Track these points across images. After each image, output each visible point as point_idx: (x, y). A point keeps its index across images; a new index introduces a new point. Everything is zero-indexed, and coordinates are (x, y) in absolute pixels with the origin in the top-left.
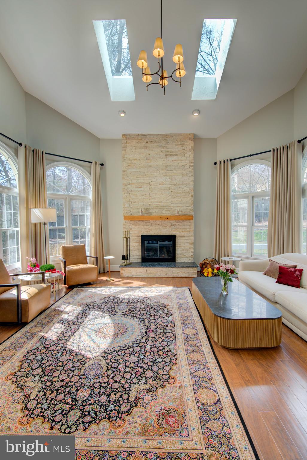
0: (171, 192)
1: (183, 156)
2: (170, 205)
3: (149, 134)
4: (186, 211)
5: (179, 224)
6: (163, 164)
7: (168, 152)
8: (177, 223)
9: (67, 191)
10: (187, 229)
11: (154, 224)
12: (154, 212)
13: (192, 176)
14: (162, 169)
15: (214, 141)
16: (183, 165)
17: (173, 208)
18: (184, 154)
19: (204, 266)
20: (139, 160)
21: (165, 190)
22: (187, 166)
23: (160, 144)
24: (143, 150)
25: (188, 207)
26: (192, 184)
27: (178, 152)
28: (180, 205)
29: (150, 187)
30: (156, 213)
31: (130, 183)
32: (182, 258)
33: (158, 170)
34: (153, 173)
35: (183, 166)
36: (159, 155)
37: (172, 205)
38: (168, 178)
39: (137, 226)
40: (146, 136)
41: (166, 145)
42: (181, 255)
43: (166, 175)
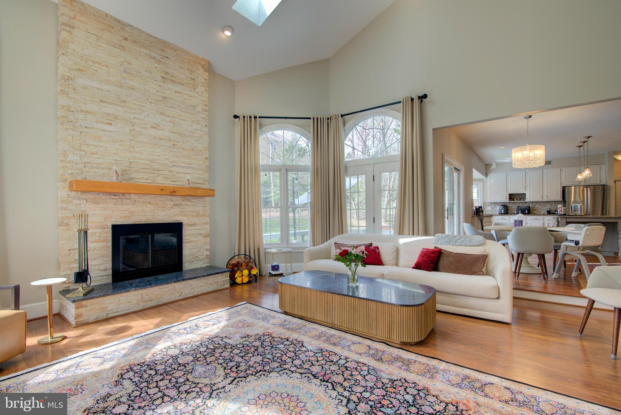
0: (172, 146)
1: (193, 90)
2: (171, 169)
3: (130, 25)
4: (197, 181)
5: (186, 203)
6: (157, 91)
7: (167, 73)
8: (184, 200)
10: (200, 212)
11: (140, 203)
12: (139, 179)
13: (206, 126)
14: (157, 101)
15: (231, 83)
16: (193, 104)
17: (176, 174)
18: (194, 87)
19: (236, 269)
20: (107, 66)
21: (161, 139)
22: (199, 108)
23: (153, 55)
24: (117, 50)
25: (200, 176)
26: (206, 138)
27: (184, 81)
28: (188, 171)
29: (132, 128)
30: (144, 181)
31: (83, 108)
32: (193, 262)
33: (148, 99)
34: (137, 103)
35: (192, 106)
36: (150, 72)
37: (175, 169)
38: (168, 119)
39: (101, 206)
40: (124, 25)
41: (164, 61)
42: (191, 257)
43: (164, 114)
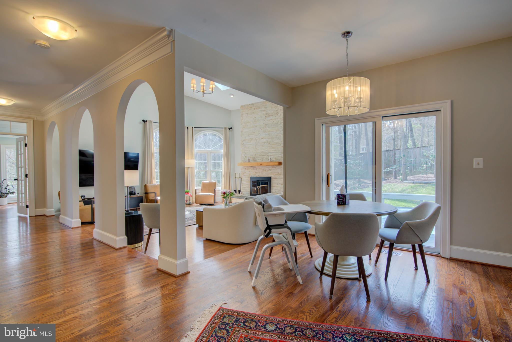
0: (268, 144)
1: (277, 115)
2: (268, 154)
3: (255, 103)
4: (278, 158)
6: (264, 123)
7: (266, 114)
8: (272, 168)
9: (208, 147)
10: (279, 173)
11: (258, 169)
13: (283, 130)
14: (263, 127)
16: (276, 122)
18: (277, 113)
20: (250, 122)
21: (265, 143)
22: (279, 123)
23: (262, 109)
24: (252, 115)
25: (279, 155)
26: (283, 136)
27: (273, 113)
28: (274, 154)
29: (256, 141)
30: (259, 160)
31: (245, 139)
33: (261, 128)
34: (258, 131)
36: (261, 117)
37: (269, 154)
38: (267, 133)
39: (248, 171)
40: (254, 104)
41: (266, 109)
